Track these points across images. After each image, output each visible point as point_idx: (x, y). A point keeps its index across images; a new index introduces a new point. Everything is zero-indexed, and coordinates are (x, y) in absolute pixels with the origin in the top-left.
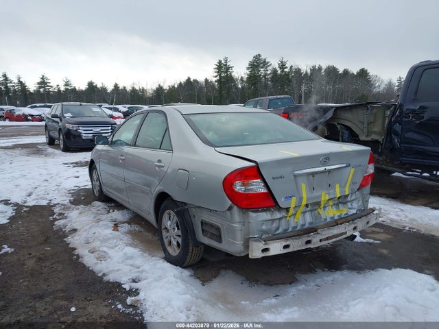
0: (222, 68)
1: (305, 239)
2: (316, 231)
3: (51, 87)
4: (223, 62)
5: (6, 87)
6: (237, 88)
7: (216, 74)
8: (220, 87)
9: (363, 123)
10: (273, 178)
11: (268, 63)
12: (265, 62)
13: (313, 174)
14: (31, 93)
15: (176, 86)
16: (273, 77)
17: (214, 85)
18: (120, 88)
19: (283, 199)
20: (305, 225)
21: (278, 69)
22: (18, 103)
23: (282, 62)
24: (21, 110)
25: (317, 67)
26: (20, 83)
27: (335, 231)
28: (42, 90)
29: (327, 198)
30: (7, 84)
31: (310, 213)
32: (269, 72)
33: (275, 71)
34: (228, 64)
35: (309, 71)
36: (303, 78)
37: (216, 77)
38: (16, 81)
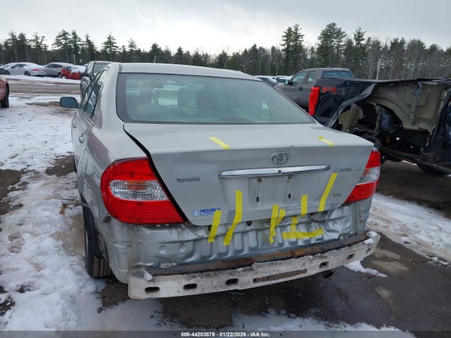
0: (292, 36)
1: (226, 276)
2: (250, 265)
3: (117, 47)
4: (293, 29)
5: (75, 45)
6: (305, 59)
7: (284, 42)
8: (287, 57)
9: (410, 106)
10: (179, 180)
11: (343, 33)
12: (339, 31)
13: (259, 178)
14: (97, 52)
15: (241, 54)
16: (347, 49)
17: (280, 54)
18: (184, 52)
19: (196, 213)
20: (242, 251)
21: (354, 41)
22: (81, 61)
23: (359, 33)
24: (77, 68)
25: (399, 41)
26: (88, 41)
27: (284, 267)
28: (108, 49)
29: (283, 214)
30: (76, 42)
31: (254, 233)
32: (342, 44)
33: (350, 42)
34: (298, 32)
35: (389, 45)
36: (381, 52)
37: (284, 45)
38: (85, 40)
